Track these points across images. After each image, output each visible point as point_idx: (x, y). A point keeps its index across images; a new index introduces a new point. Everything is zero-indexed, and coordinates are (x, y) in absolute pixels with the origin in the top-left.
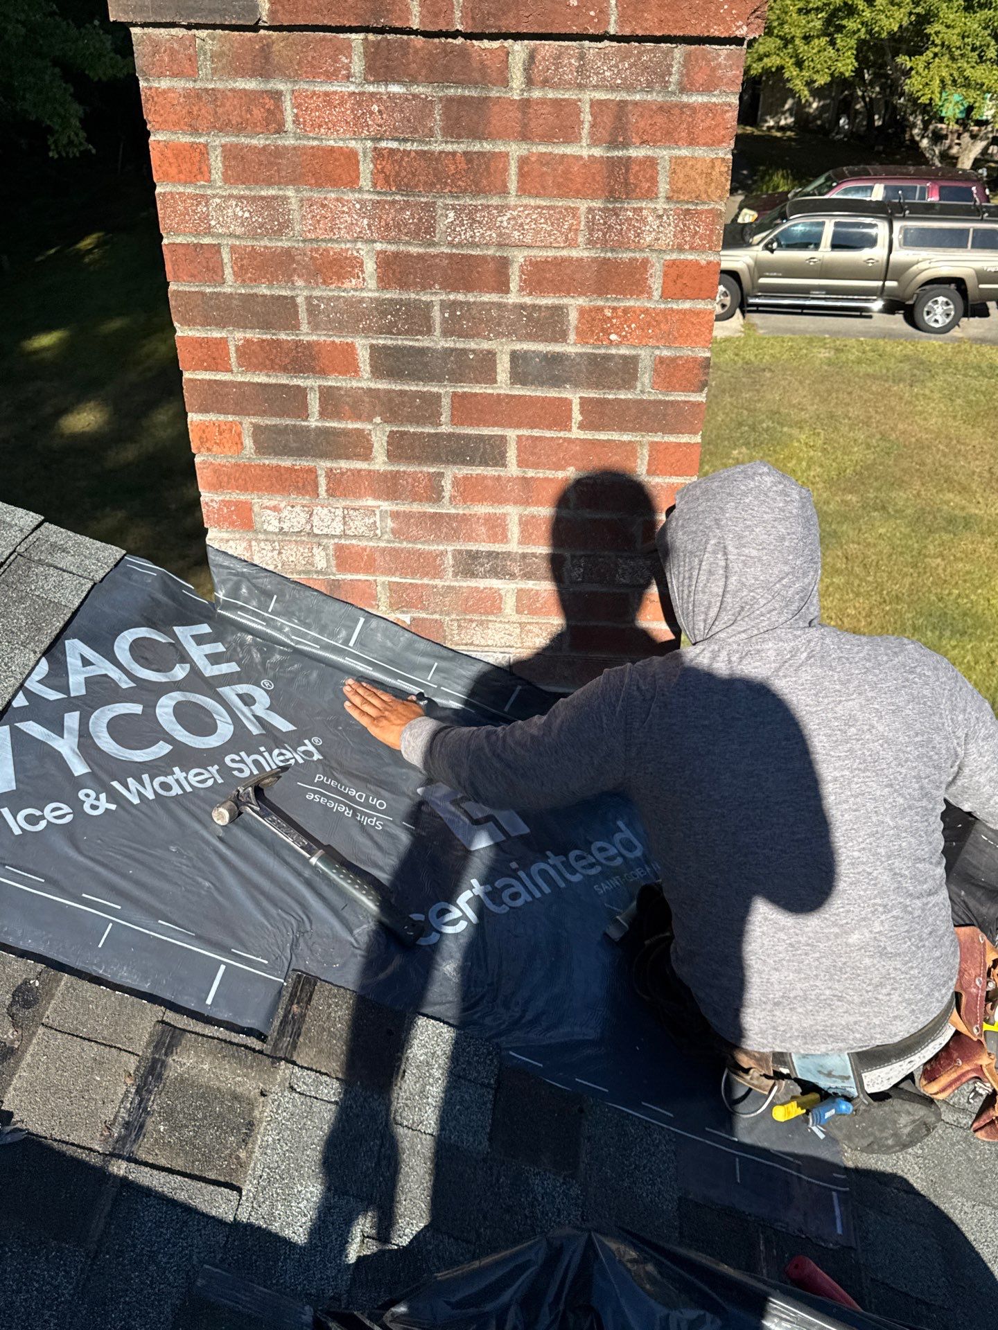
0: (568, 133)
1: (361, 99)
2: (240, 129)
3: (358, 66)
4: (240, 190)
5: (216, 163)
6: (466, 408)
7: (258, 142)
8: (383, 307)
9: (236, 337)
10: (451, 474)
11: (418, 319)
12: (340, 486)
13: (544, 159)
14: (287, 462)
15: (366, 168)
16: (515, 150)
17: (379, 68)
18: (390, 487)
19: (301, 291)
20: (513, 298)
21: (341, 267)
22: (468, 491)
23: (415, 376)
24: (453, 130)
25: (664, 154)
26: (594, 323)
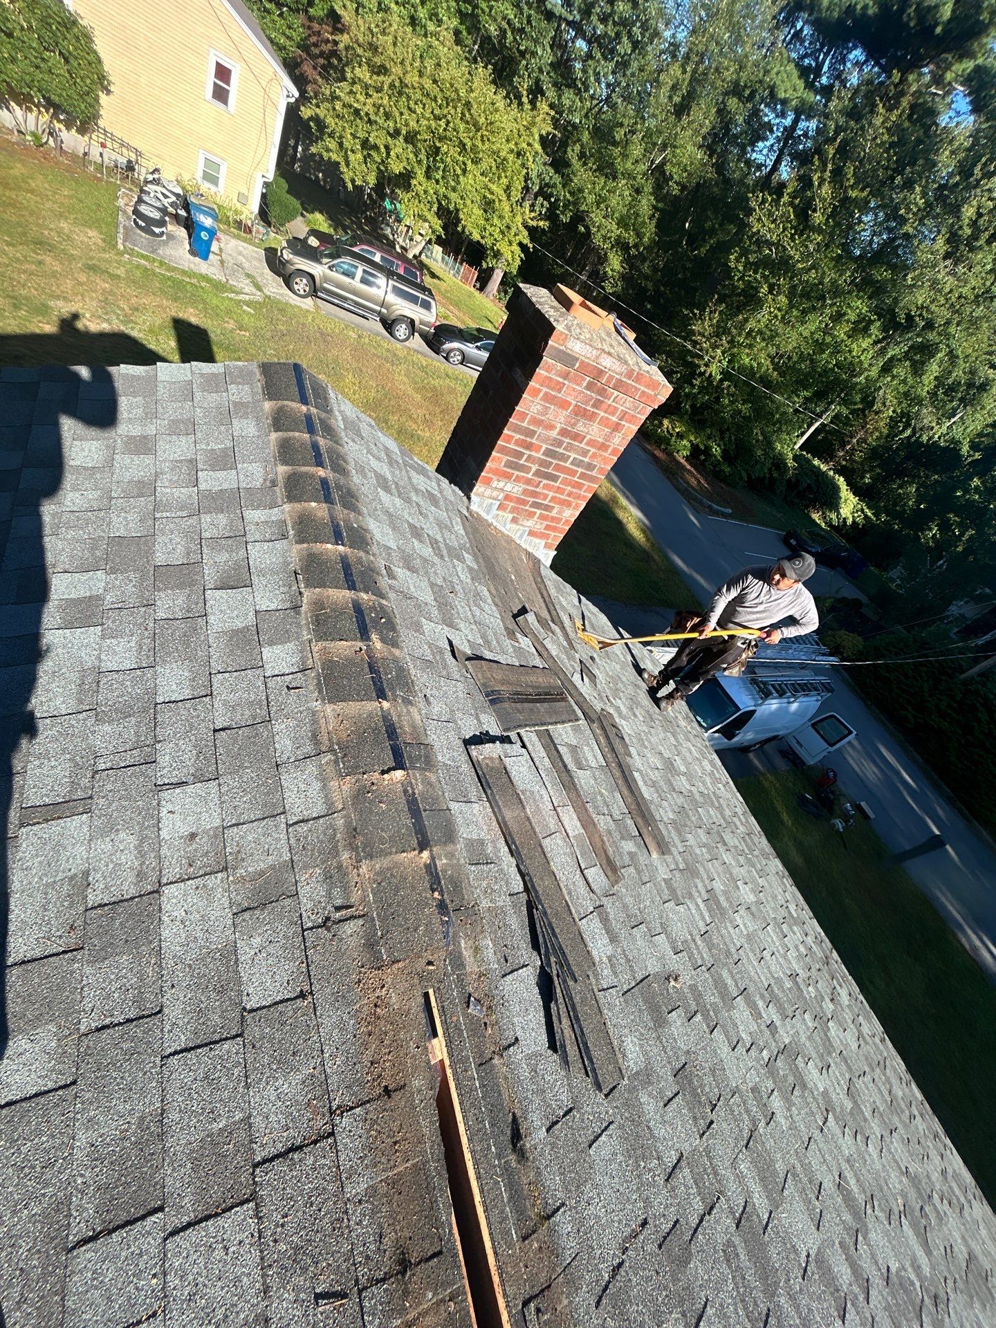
0: (613, 414)
1: (580, 392)
2: (552, 389)
3: (585, 384)
4: (542, 403)
5: (541, 395)
6: (558, 468)
7: (553, 393)
8: (555, 439)
9: (518, 436)
10: (545, 482)
11: (560, 444)
12: (518, 479)
13: (607, 419)
14: (509, 470)
15: (572, 407)
16: (602, 414)
17: (590, 387)
18: (528, 482)
19: (539, 430)
20: (582, 445)
21: (552, 427)
22: (546, 486)
23: (551, 457)
24: (593, 406)
25: (627, 425)
26: (594, 455)
